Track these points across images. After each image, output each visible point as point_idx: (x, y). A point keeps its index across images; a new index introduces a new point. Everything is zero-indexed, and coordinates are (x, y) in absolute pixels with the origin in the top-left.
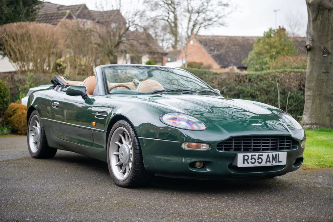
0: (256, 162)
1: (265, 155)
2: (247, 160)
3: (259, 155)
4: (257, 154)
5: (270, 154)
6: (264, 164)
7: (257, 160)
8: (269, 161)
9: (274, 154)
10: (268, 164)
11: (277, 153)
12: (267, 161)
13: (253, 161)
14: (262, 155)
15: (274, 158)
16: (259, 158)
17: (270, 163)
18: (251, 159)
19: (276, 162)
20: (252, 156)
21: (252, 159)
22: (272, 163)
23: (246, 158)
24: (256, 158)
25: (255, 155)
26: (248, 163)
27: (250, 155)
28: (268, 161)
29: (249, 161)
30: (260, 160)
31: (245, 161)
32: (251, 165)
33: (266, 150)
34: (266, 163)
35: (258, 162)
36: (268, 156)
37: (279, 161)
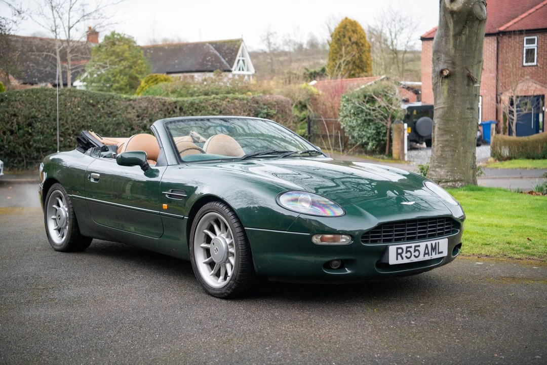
0: (413, 256)
1: (422, 245)
2: (401, 254)
3: (416, 246)
4: (413, 245)
5: (429, 243)
6: (421, 258)
7: (413, 254)
8: (428, 254)
9: (434, 242)
10: (427, 258)
11: (437, 241)
12: (425, 254)
13: (408, 255)
14: (419, 246)
15: (434, 249)
16: (415, 251)
17: (429, 256)
18: (406, 253)
19: (436, 254)
20: (407, 247)
21: (407, 252)
22: (431, 255)
23: (400, 251)
24: (412, 250)
25: (411, 247)
26: (402, 258)
27: (404, 246)
29: (404, 255)
30: (417, 253)
31: (399, 256)
32: (406, 261)
33: (422, 238)
34: (424, 256)
35: (415, 256)
36: (427, 246)
37: (440, 251)
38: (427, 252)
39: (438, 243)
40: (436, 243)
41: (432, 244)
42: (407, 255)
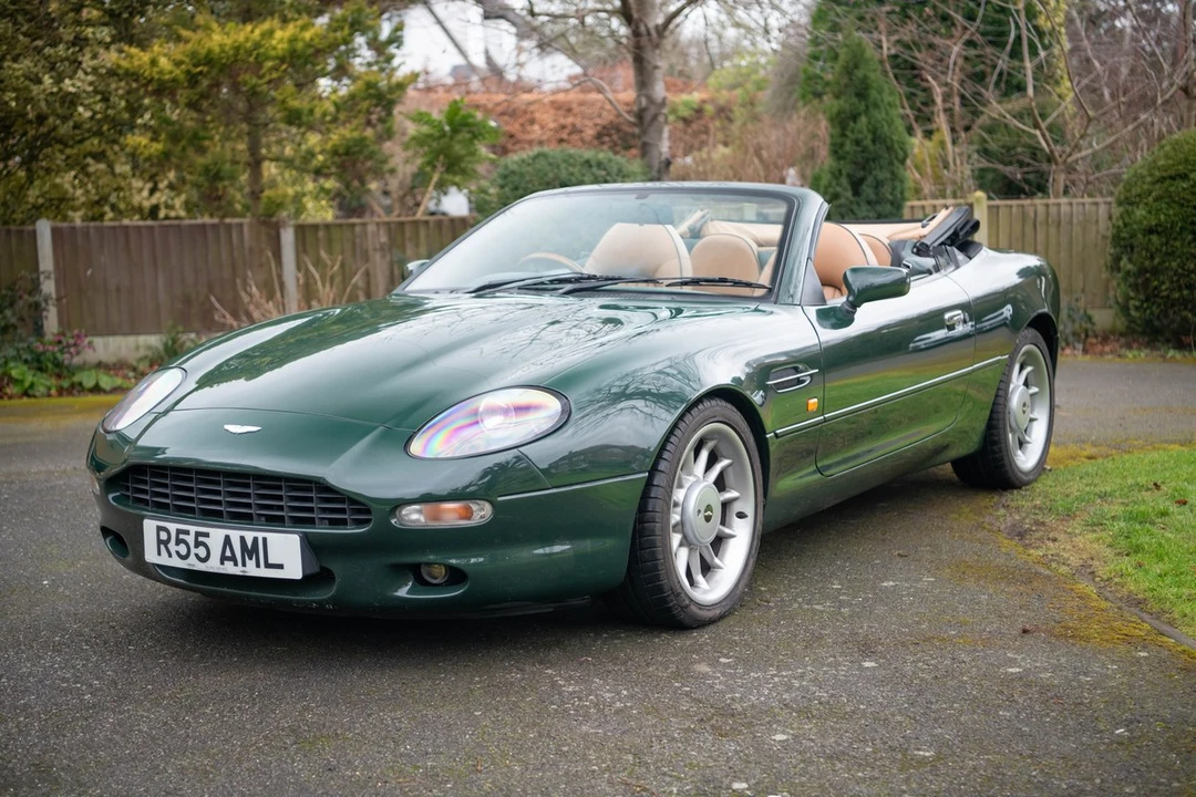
0: (192, 556)
1: (216, 536)
2: (166, 544)
3: (198, 534)
4: (193, 529)
5: (235, 535)
6: (213, 565)
7: (193, 550)
8: (233, 559)
9: (249, 536)
10: (231, 569)
11: (260, 535)
12: (223, 559)
13: (182, 549)
14: (207, 535)
15: (250, 551)
16: (198, 544)
17: (236, 564)
18: (177, 544)
19: (258, 566)
20: (179, 532)
21: (178, 542)
22: (244, 565)
23: (164, 536)
24: (191, 539)
25: (187, 533)
26: (170, 556)
27: (173, 527)
28: (228, 559)
29: (172, 546)
30: (202, 552)
31: (162, 547)
32: (176, 562)
33: (213, 516)
34: (222, 563)
35: (197, 555)
36: (227, 540)
37: (270, 562)
38: (228, 553)
39: (265, 540)
40: (255, 539)
41: (242, 539)
42: (177, 548)
